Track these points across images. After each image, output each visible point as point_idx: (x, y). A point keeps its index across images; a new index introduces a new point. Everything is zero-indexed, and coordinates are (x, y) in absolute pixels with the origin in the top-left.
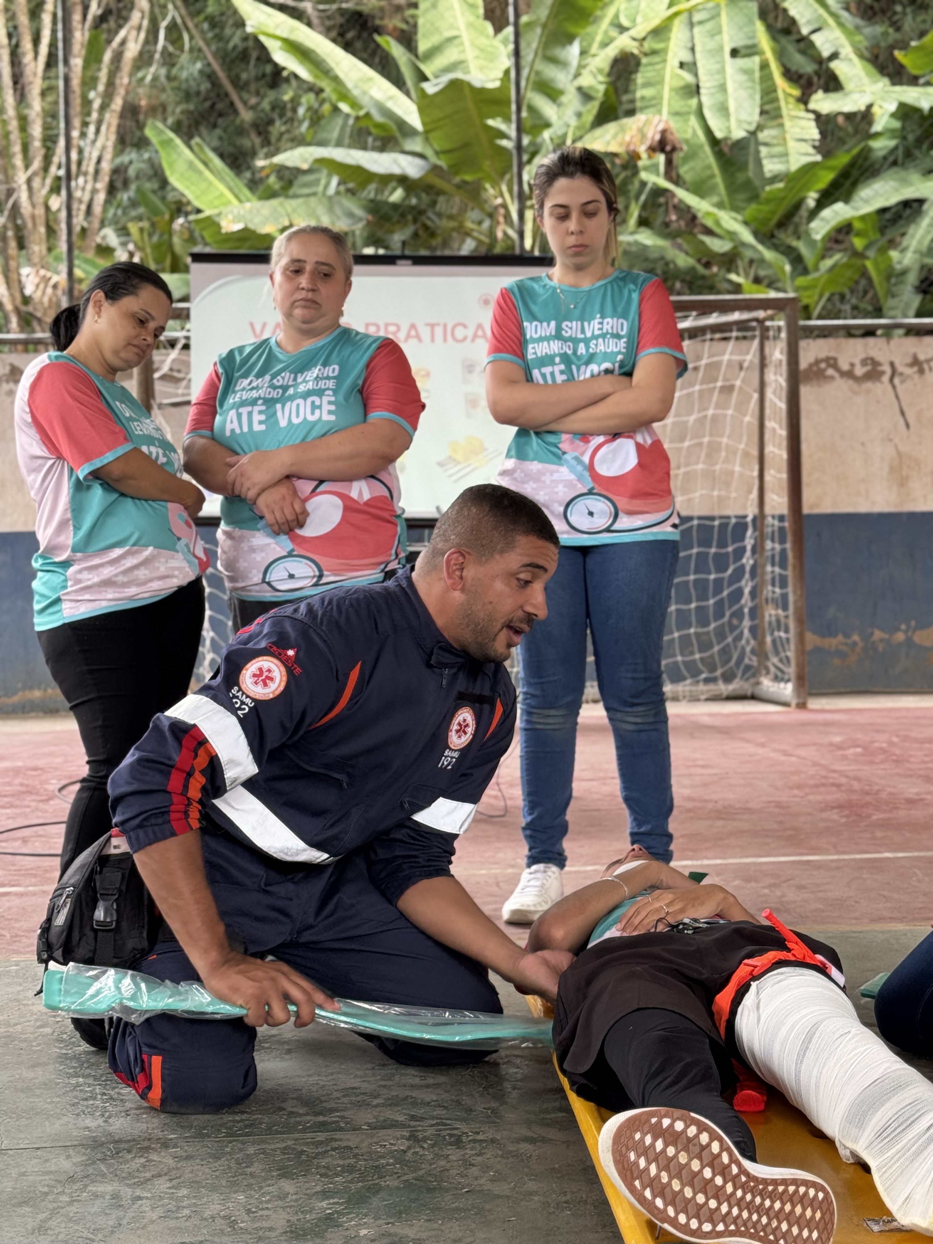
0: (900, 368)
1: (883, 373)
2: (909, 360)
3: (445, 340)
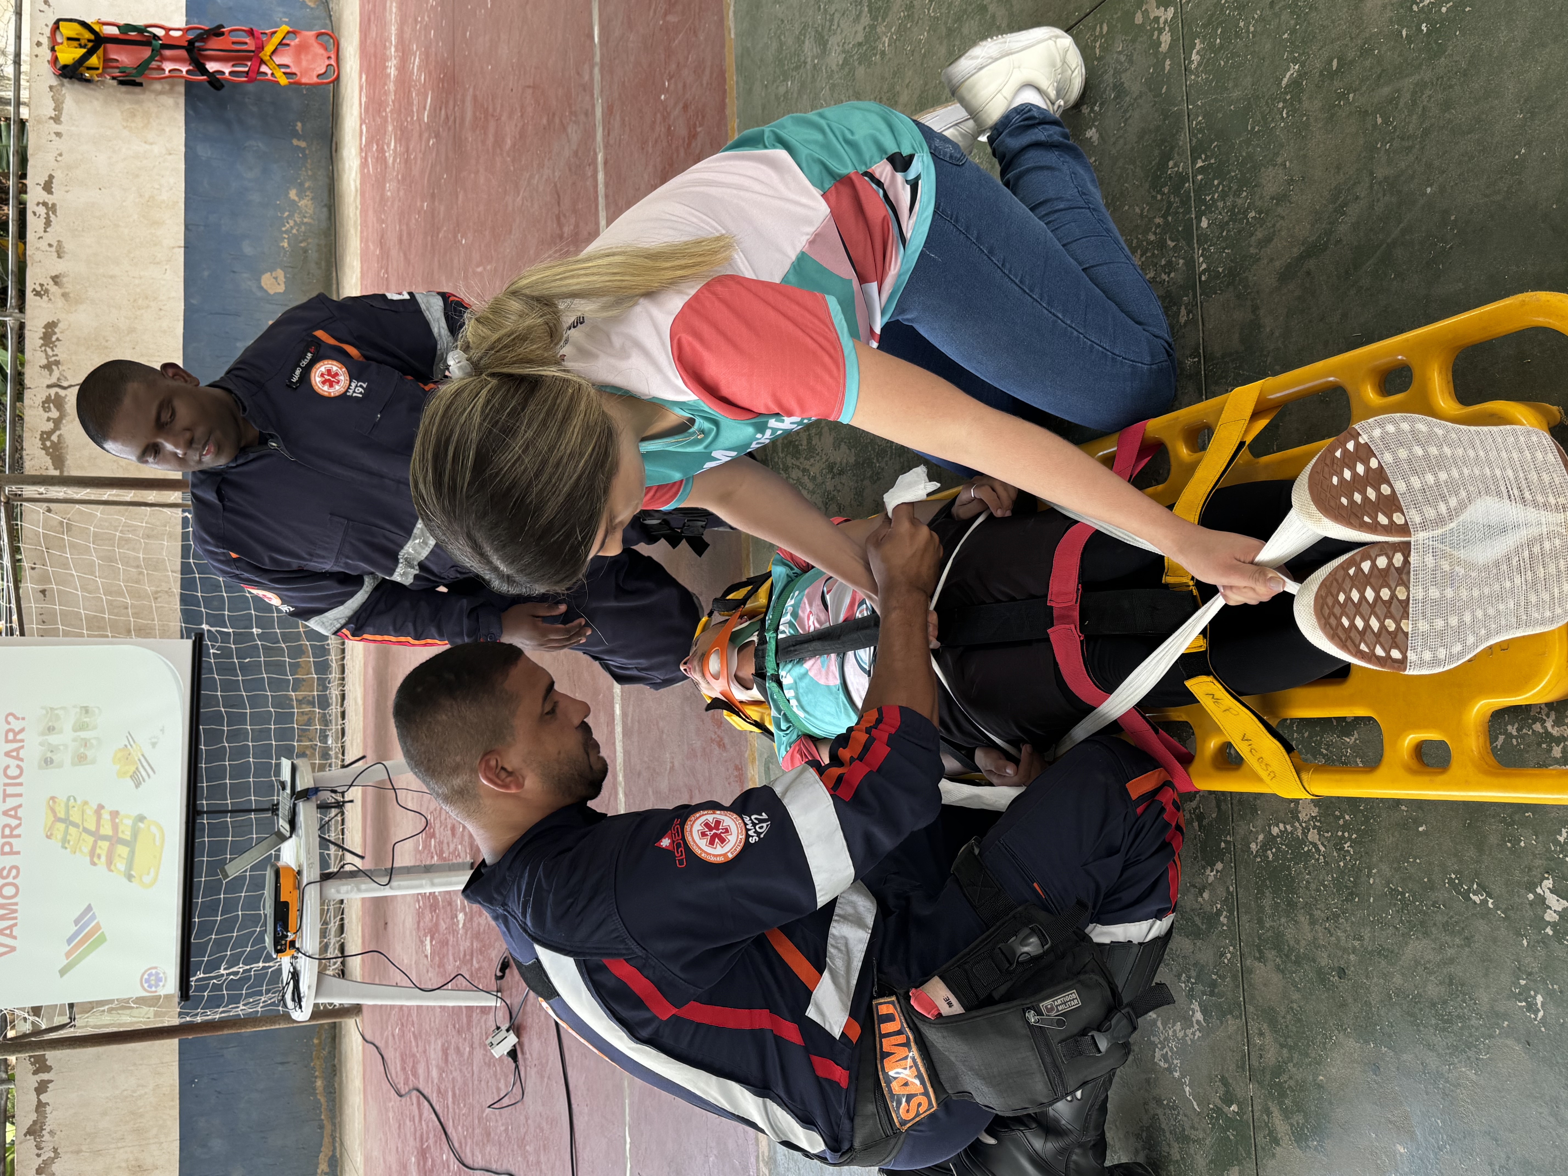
0: (54, 380)
1: (57, 393)
2: (46, 372)
3: (21, 784)
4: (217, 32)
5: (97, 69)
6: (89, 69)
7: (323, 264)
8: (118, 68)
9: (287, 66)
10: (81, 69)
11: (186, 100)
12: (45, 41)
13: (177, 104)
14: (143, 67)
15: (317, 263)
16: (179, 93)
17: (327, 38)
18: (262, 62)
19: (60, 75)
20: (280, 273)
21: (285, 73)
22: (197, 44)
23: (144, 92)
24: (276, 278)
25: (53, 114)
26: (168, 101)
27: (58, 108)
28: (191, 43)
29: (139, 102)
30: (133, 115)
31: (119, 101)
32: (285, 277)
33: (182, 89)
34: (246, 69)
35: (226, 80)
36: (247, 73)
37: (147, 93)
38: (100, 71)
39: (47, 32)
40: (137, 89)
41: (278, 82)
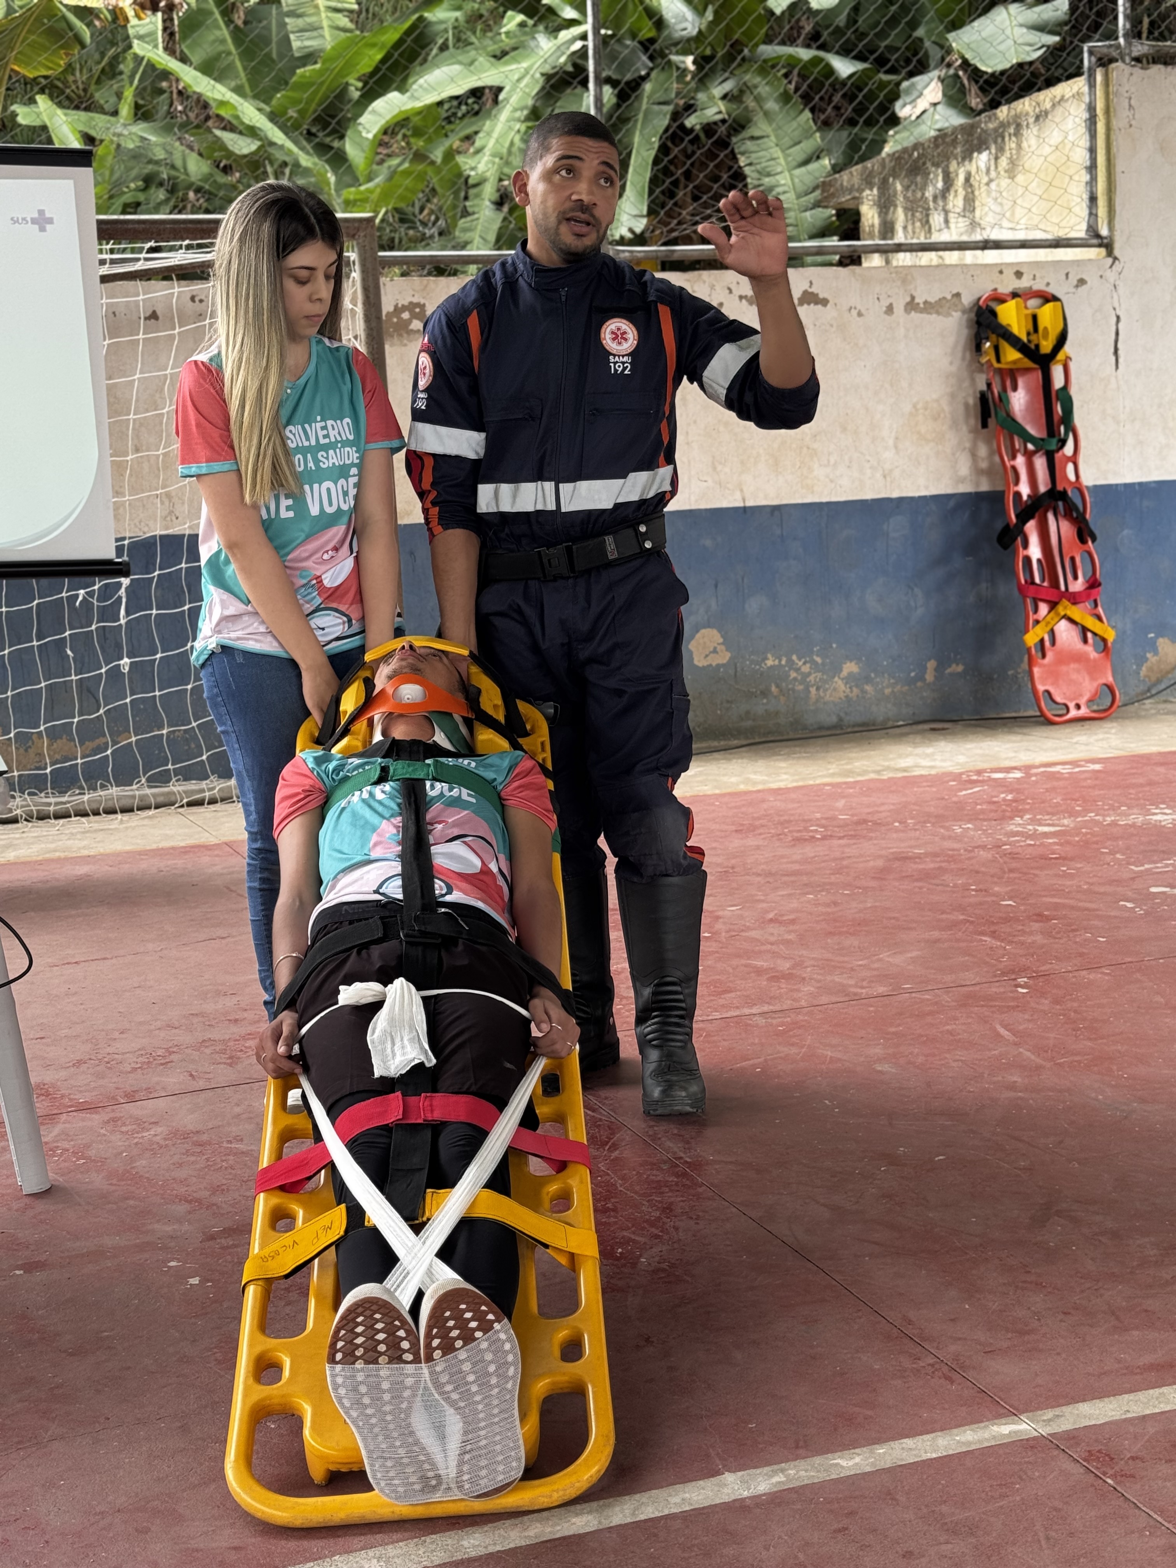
4: (1084, 533)
5: (998, 360)
6: (996, 349)
7: (749, 723)
8: (1004, 390)
9: (1053, 642)
10: (993, 337)
11: (970, 494)
12: (1025, 283)
13: (962, 480)
14: (1012, 427)
15: (748, 713)
16: (977, 484)
17: (1109, 699)
18: (1053, 605)
19: (980, 308)
20: (723, 657)
21: (1042, 641)
22: (1060, 504)
23: (973, 431)
24: (715, 651)
25: (919, 300)
26: (964, 467)
27: (929, 307)
28: (1063, 496)
29: (954, 424)
30: (935, 419)
31: (953, 396)
32: (718, 666)
33: (985, 486)
34: (1037, 580)
35: (1015, 553)
36: (1033, 582)
37: (971, 436)
38: (996, 365)
39: (1038, 286)
40: (974, 421)
41: (1027, 631)
